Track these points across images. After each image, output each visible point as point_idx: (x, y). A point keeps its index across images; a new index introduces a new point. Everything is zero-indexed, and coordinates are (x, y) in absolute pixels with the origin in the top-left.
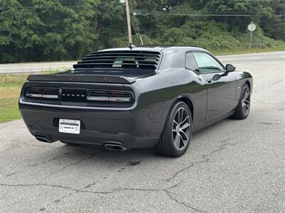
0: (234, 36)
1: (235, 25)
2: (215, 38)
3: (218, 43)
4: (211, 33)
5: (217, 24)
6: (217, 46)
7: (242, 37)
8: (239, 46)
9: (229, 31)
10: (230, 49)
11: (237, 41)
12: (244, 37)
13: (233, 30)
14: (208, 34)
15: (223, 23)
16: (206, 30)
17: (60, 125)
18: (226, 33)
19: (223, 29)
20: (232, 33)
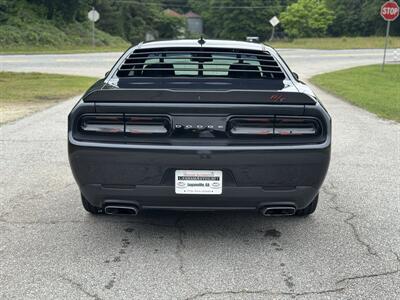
0: (57, 26)
1: (58, 10)
2: (29, 27)
3: (36, 35)
4: (22, 18)
5: (31, 6)
6: (35, 39)
7: (67, 29)
8: (65, 40)
9: (49, 18)
10: (54, 45)
11: (63, 34)
12: (70, 28)
13: (54, 17)
14: (17, 20)
15: (39, 5)
16: (14, 14)
17: (177, 181)
18: (44, 21)
19: (39, 15)
20: (53, 21)
